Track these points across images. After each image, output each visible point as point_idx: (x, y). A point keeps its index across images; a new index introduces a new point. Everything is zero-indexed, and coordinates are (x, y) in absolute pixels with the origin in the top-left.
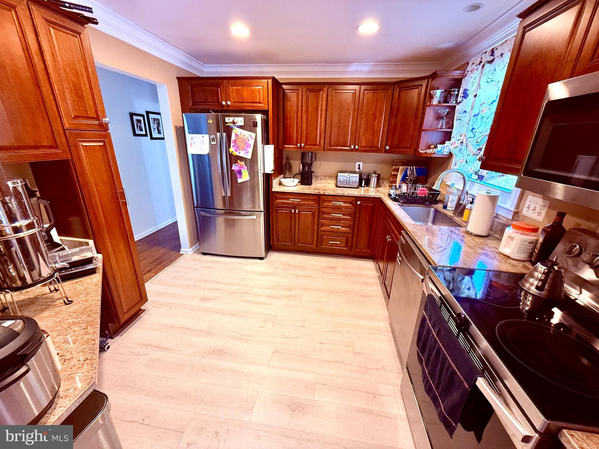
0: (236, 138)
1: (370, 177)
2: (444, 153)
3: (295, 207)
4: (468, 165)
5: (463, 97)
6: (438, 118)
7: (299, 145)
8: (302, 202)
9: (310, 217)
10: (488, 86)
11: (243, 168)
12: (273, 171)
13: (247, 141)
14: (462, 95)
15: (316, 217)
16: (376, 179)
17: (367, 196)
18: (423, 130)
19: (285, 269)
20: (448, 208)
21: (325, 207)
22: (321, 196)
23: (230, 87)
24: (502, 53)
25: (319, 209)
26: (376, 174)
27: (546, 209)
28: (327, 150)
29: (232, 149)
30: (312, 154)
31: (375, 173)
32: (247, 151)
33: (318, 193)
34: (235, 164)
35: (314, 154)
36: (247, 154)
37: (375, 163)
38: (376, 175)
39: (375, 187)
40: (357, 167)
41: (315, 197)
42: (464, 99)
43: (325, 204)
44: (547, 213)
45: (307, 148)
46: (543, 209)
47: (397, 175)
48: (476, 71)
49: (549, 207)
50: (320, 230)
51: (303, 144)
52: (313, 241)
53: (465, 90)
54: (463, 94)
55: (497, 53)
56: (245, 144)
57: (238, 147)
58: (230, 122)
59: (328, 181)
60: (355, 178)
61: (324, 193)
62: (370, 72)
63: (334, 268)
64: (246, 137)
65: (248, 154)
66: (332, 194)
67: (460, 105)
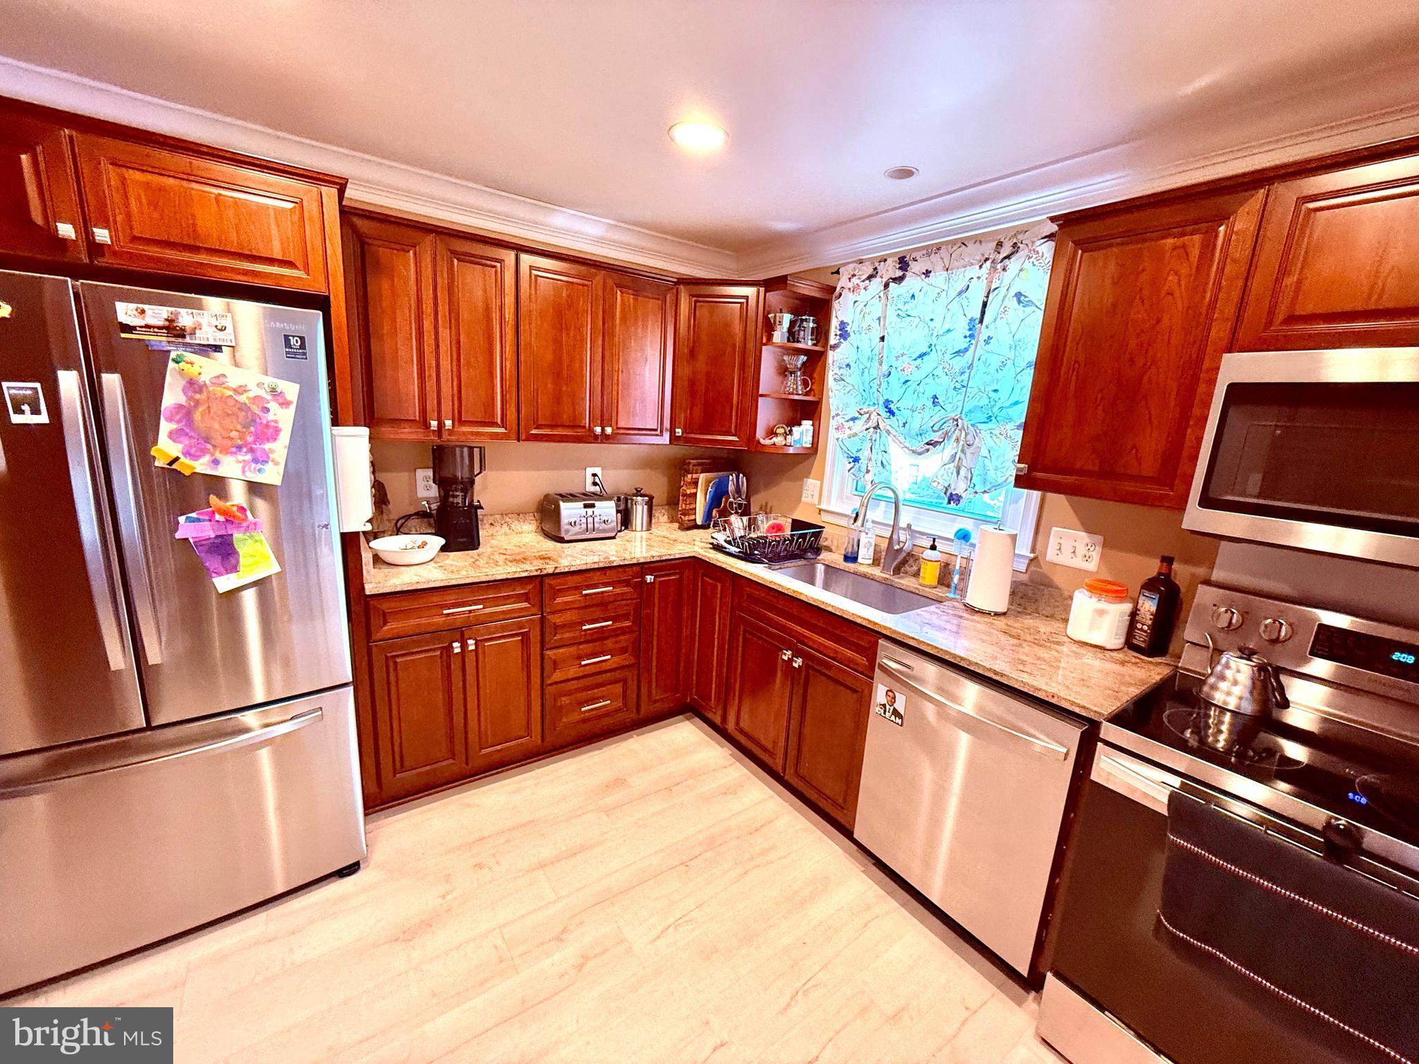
0: (190, 398)
1: (632, 504)
2: (805, 445)
3: (462, 634)
4: (885, 473)
5: (841, 335)
6: (785, 372)
7: (434, 424)
8: (488, 610)
9: (517, 653)
10: (903, 325)
11: (239, 527)
12: (370, 521)
13: (258, 411)
14: (839, 333)
15: (535, 649)
16: (646, 507)
17: (666, 558)
18: (762, 396)
19: (479, 866)
20: (860, 560)
21: (560, 611)
22: (547, 581)
23: (105, 165)
24: (927, 270)
25: (543, 619)
26: (642, 496)
27: (1099, 549)
28: (527, 439)
29: (166, 447)
30: (471, 449)
31: (638, 493)
32: (258, 454)
33: (538, 573)
34: (194, 515)
35: (476, 451)
36: (259, 466)
37: (634, 468)
38: (646, 498)
39: (644, 529)
40: (589, 480)
41: (530, 587)
42: (842, 340)
43: (558, 600)
44: (1102, 556)
45: (464, 433)
46: (1092, 549)
47: (695, 494)
48: (863, 291)
49: (1105, 545)
50: (549, 682)
51: (448, 423)
52: (528, 728)
53: (843, 325)
54: (840, 330)
55: (915, 267)
56: (246, 426)
57: (207, 440)
58: (147, 326)
59: (516, 526)
60: (607, 510)
61: (556, 568)
62: (601, 240)
63: (619, 782)
64: (251, 394)
65: (269, 467)
66: (579, 568)
67: (838, 350)
